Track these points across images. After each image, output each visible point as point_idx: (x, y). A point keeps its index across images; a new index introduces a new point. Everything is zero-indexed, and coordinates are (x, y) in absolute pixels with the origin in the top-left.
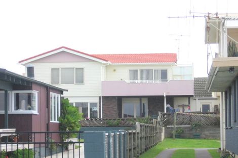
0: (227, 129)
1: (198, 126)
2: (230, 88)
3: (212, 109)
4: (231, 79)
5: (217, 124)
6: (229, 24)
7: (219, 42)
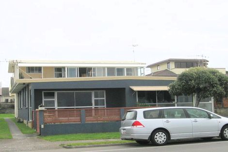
0: (18, 109)
1: (4, 108)
2: (20, 92)
3: (9, 101)
4: (22, 88)
5: (13, 107)
6: (20, 65)
7: (14, 72)
